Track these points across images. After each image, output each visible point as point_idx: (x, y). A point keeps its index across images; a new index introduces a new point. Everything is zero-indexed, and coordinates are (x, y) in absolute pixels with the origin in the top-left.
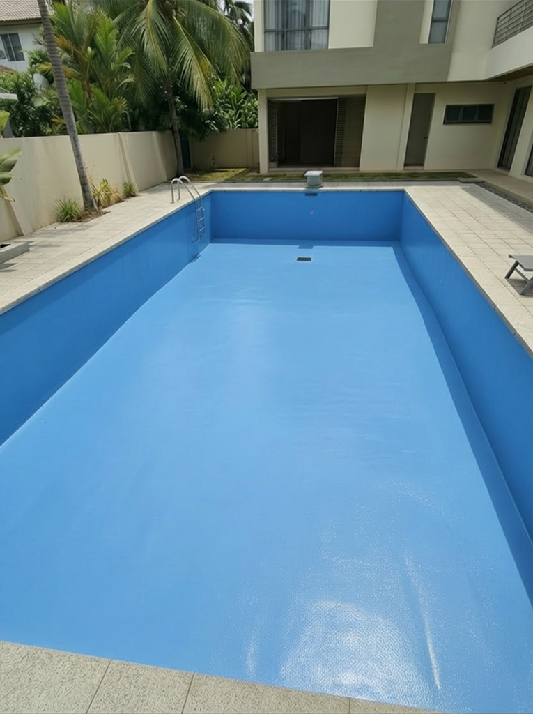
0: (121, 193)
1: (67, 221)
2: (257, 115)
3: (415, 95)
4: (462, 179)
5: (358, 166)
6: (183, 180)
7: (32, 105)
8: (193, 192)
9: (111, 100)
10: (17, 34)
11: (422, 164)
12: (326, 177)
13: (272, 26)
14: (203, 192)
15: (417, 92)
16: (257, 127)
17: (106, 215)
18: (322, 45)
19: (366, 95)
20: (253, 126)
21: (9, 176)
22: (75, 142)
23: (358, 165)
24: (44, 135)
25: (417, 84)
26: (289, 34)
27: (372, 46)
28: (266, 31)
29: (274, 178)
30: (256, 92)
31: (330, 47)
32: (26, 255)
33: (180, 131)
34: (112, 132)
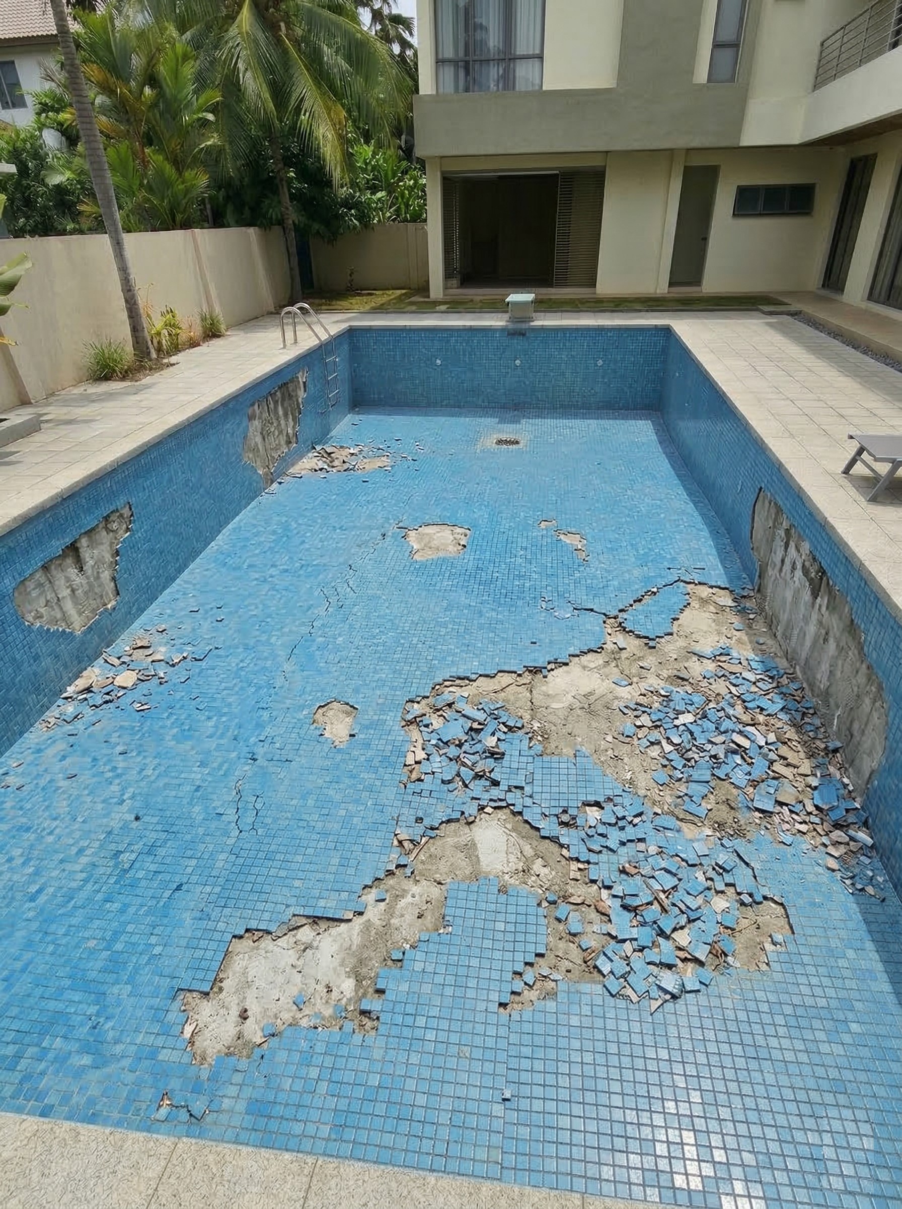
0: (197, 331)
1: (107, 378)
2: (425, 200)
3: (685, 167)
4: (767, 308)
5: (595, 286)
6: (301, 309)
7: (43, 183)
8: (318, 329)
9: (180, 174)
10: (13, 62)
11: (698, 282)
12: (542, 305)
13: (449, 53)
14: (334, 330)
15: (688, 164)
16: (425, 220)
17: (171, 368)
18: (533, 85)
19: (605, 167)
20: (418, 217)
21: (7, 303)
22: (118, 245)
23: (593, 284)
24: (63, 233)
25: (688, 149)
26: (477, 66)
27: (615, 86)
28: (440, 62)
29: (455, 306)
30: (422, 163)
31: (544, 88)
32: (37, 437)
33: (296, 228)
34: (181, 228)
